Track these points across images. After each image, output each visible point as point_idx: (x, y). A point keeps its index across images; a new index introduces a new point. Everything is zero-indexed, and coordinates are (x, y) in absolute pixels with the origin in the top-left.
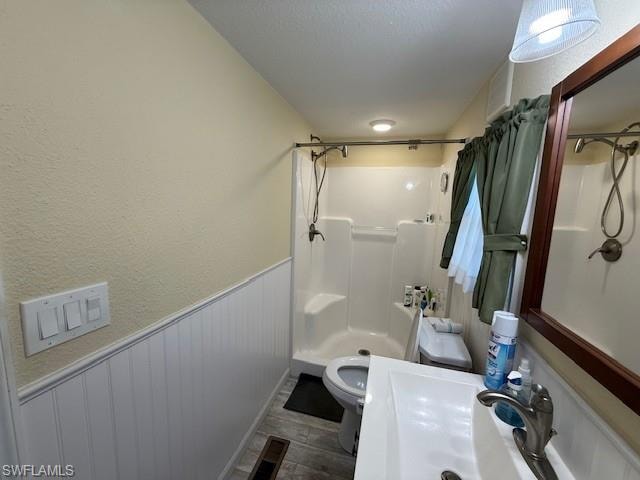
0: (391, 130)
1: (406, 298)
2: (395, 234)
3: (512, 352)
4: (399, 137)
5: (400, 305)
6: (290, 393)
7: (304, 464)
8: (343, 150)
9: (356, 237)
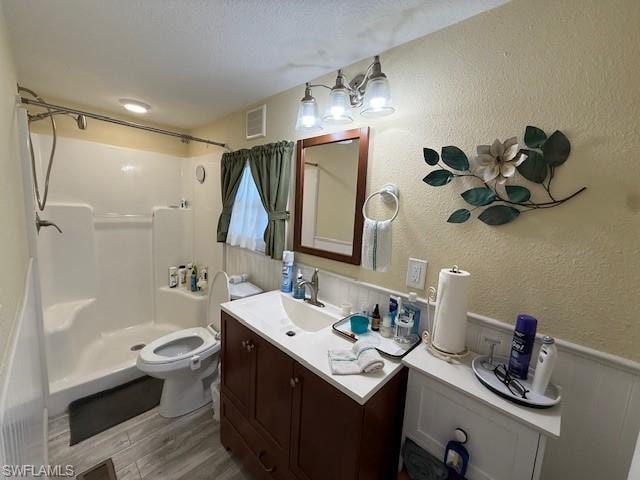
0: (147, 114)
1: (172, 279)
2: (150, 220)
3: (294, 268)
4: (156, 124)
5: (166, 289)
6: (69, 429)
7: (142, 456)
8: (79, 120)
9: (99, 226)
